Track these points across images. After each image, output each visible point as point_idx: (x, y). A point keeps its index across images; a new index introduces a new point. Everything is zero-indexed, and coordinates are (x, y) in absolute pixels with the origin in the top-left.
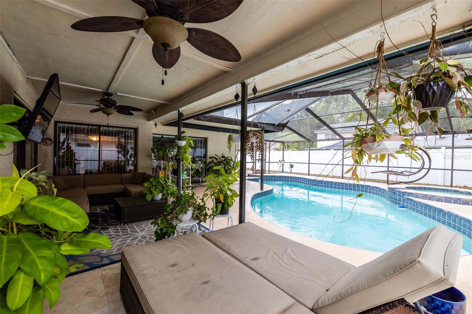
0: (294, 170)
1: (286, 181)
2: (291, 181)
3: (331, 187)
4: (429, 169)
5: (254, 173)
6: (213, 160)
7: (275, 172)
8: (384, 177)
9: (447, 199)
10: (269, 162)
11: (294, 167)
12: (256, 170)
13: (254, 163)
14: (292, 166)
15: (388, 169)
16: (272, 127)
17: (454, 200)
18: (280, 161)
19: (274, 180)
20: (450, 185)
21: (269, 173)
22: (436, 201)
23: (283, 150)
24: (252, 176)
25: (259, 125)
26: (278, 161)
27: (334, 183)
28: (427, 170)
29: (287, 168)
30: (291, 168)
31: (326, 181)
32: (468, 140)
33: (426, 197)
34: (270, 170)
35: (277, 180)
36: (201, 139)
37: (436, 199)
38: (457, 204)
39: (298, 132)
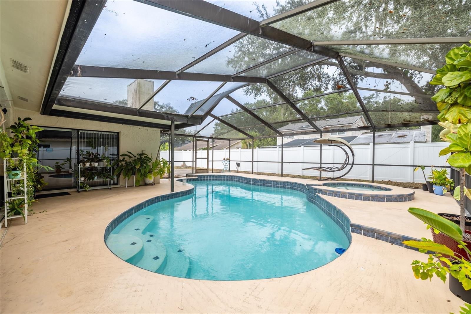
0: (241, 169)
1: (224, 180)
2: (230, 180)
3: (264, 186)
4: (353, 164)
5: (194, 173)
6: (124, 158)
7: (220, 171)
8: (317, 173)
9: (350, 195)
10: (213, 161)
11: (240, 166)
12: (197, 170)
13: (194, 162)
14: (238, 165)
15: (321, 165)
16: (185, 120)
17: (356, 196)
18: (224, 159)
19: (213, 180)
20: (371, 180)
21: (213, 172)
22: (341, 197)
23: (230, 148)
24: (190, 176)
25: (165, 115)
26: (223, 160)
27: (267, 181)
28: (351, 165)
29: (233, 167)
30: (237, 167)
31: (259, 179)
32: (400, 138)
33: (333, 194)
34: (214, 168)
35: (216, 180)
36: (113, 134)
37: (341, 195)
38: (359, 200)
39: (238, 128)
